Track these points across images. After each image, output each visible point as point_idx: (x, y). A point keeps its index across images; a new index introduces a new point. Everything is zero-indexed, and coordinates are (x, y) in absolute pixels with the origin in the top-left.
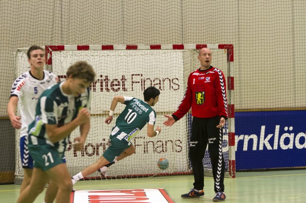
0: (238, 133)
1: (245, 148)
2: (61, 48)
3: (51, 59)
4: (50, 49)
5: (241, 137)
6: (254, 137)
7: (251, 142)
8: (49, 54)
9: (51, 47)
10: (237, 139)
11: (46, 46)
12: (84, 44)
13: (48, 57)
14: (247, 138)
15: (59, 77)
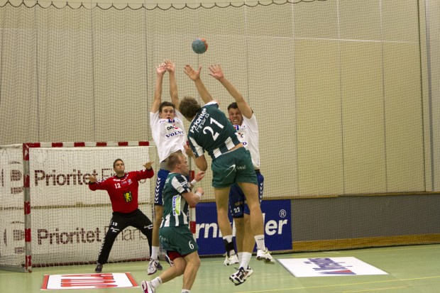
0: (199, 221)
1: (206, 236)
2: (37, 145)
3: (28, 155)
4: (27, 147)
5: (203, 226)
6: (214, 225)
7: (211, 230)
8: (26, 151)
9: (28, 144)
10: (198, 227)
11: (24, 144)
12: (58, 142)
13: (26, 154)
14: (207, 227)
15: (36, 171)
